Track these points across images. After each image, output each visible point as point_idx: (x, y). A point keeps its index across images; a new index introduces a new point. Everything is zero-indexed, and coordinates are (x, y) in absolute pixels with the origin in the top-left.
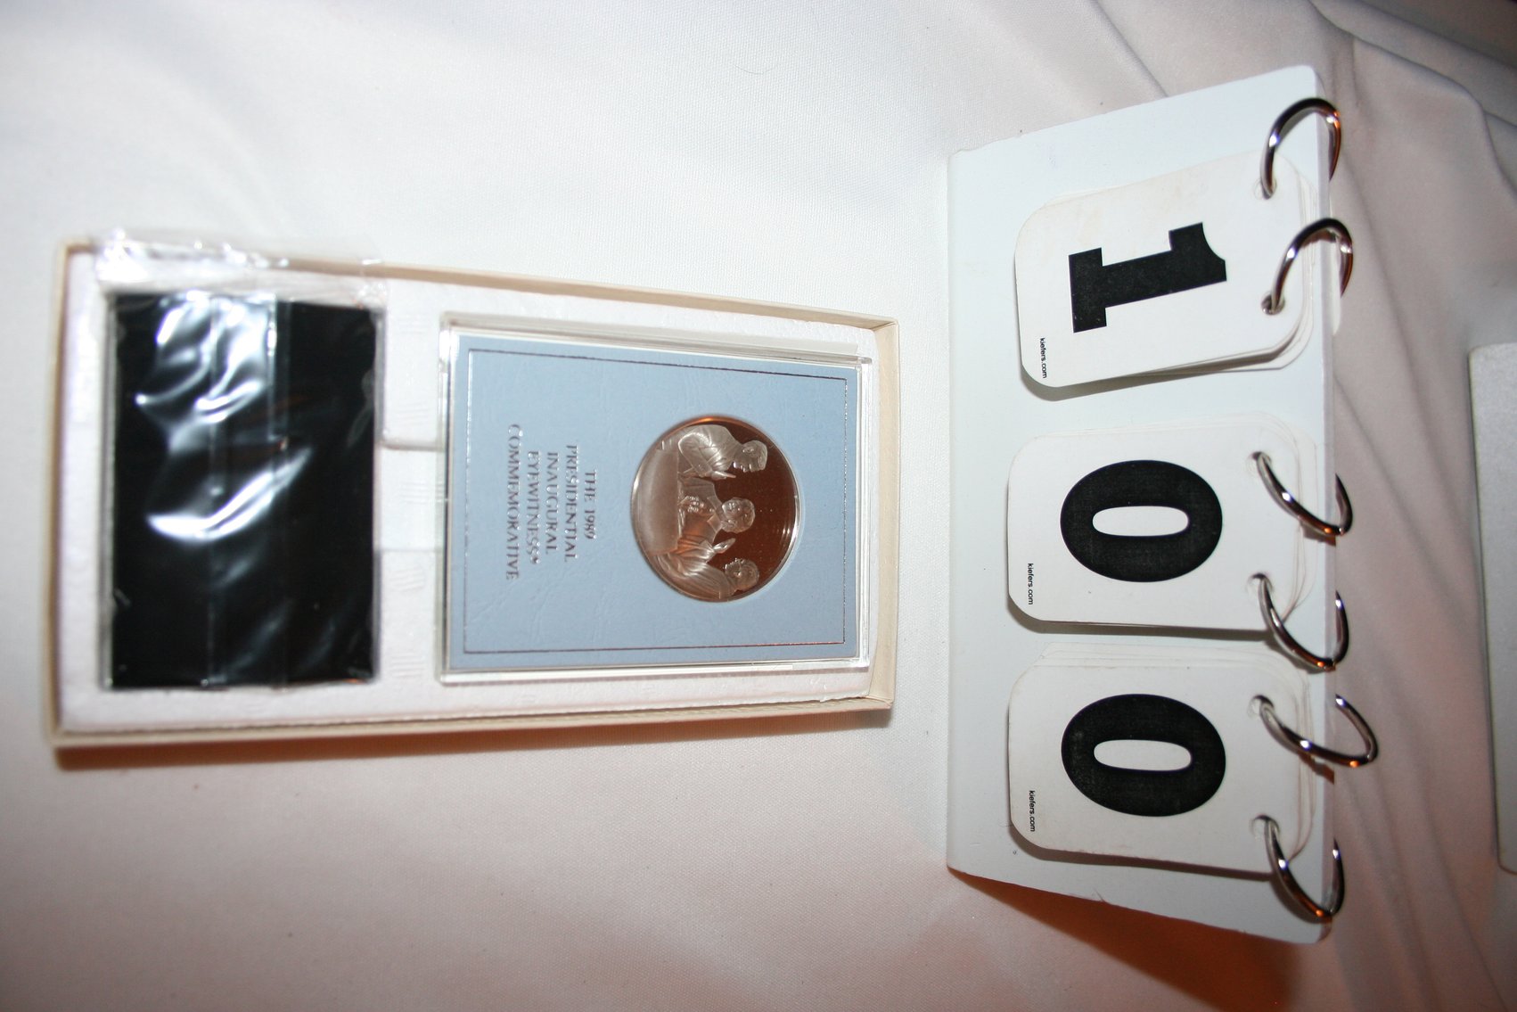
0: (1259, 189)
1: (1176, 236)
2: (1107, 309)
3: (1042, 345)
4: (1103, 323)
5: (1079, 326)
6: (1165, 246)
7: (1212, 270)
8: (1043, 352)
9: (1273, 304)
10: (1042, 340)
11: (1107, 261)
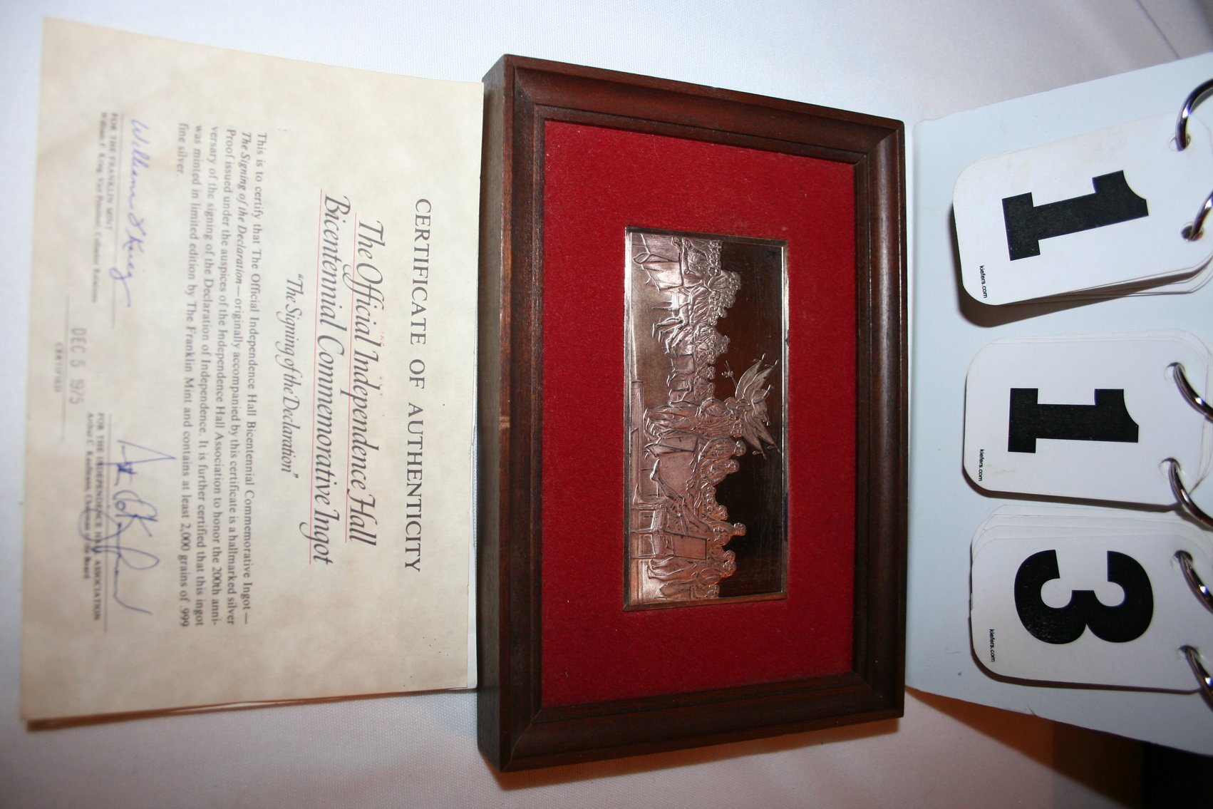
0: (1174, 145)
1: (1098, 181)
2: (1039, 241)
3: (982, 271)
4: (1037, 252)
5: (1015, 255)
6: (1090, 190)
7: (1137, 208)
8: (983, 277)
9: (1193, 233)
10: (981, 267)
11: (1037, 202)
